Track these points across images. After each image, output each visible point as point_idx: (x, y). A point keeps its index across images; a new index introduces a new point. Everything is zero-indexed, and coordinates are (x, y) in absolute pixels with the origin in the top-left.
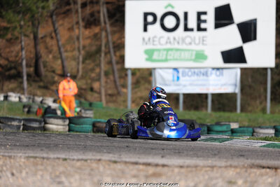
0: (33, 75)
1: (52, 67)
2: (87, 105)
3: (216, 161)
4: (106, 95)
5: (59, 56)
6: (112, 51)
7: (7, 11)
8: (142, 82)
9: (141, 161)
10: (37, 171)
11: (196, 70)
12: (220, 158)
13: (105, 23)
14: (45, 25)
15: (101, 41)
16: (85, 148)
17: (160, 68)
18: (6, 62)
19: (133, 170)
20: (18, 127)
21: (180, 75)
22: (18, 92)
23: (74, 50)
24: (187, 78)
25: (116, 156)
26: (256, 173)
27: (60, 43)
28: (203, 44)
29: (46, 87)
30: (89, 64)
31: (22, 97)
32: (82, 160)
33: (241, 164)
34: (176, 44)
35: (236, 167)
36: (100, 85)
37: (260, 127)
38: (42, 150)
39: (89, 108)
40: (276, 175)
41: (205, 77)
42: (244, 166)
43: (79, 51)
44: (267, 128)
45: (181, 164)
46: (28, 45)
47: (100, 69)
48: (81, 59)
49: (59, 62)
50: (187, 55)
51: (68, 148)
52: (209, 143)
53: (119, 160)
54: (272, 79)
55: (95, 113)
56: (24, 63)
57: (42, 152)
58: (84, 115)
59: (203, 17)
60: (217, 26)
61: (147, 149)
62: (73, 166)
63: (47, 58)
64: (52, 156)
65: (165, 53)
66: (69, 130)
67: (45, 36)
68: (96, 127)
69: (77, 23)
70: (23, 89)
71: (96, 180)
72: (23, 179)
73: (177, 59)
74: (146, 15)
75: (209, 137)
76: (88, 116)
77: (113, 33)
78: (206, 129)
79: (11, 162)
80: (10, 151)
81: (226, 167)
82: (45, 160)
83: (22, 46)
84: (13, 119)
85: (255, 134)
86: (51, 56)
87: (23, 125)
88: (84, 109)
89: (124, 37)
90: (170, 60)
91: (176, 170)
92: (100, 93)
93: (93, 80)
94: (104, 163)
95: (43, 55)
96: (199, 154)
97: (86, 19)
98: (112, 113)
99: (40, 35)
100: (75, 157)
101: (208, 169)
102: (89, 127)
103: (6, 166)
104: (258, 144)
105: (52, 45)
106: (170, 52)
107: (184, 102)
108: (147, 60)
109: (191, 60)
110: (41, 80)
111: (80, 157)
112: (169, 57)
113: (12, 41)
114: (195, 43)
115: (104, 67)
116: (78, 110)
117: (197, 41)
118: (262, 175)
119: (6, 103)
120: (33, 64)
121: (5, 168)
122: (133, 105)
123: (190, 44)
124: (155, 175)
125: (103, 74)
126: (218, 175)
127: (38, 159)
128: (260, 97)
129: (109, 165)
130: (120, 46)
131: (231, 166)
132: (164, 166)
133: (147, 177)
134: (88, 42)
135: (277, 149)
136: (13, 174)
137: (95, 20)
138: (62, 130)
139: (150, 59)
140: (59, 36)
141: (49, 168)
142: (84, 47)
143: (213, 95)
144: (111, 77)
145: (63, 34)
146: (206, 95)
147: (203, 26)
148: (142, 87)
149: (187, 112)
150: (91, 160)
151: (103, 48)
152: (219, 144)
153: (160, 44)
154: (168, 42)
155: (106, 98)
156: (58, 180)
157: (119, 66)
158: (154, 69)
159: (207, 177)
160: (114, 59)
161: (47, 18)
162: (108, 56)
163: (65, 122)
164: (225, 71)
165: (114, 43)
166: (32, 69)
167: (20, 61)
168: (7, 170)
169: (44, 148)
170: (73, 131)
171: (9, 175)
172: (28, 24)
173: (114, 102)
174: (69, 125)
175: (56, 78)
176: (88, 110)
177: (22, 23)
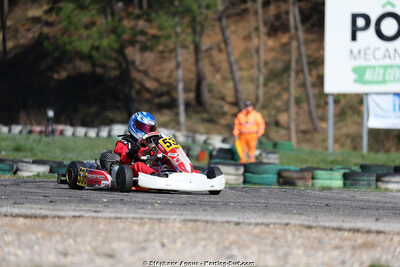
0: (194, 103)
1: (220, 92)
2: (269, 147)
4: (297, 132)
5: (230, 76)
6: (306, 68)
7: (157, 12)
8: (349, 112)
9: (346, 225)
10: (197, 240)
13: (296, 28)
14: (211, 33)
15: (290, 55)
16: (267, 208)
17: (377, 94)
19: (335, 238)
22: (173, 128)
23: (252, 67)
25: (310, 218)
27: (233, 58)
29: (211, 121)
30: (273, 88)
31: (178, 135)
32: (262, 224)
34: (398, 57)
36: (289, 117)
38: (205, 210)
39: (272, 150)
46: (187, 60)
47: (289, 94)
48: (261, 80)
49: (230, 85)
51: (243, 208)
53: (315, 224)
55: (280, 158)
56: (181, 86)
57: (204, 213)
58: (265, 161)
61: (354, 208)
62: (248, 233)
63: (213, 79)
64: (219, 218)
65: (382, 71)
66: (245, 182)
67: (211, 48)
68: (283, 177)
69: (257, 29)
70: (179, 123)
71: (281, 253)
72: (177, 252)
76: (271, 161)
77: (308, 42)
79: (160, 228)
80: (159, 211)
82: (210, 225)
83: (178, 62)
86: (218, 77)
88: (265, 151)
89: (323, 49)
90: (390, 81)
91: (397, 238)
92: (288, 129)
93: (279, 110)
94: (293, 229)
95: (207, 75)
97: (269, 23)
98: (305, 157)
99: (203, 47)
100: (253, 221)
102: (273, 178)
103: (153, 233)
105: (220, 61)
106: (389, 70)
108: (356, 81)
110: (205, 111)
111: (260, 220)
112: (387, 78)
113: (166, 55)
115: (294, 91)
120: (193, 87)
121: (151, 237)
122: (337, 146)
124: (365, 245)
127: (198, 223)
129: (300, 232)
130: (317, 62)
132: (379, 232)
133: (354, 248)
134: (272, 55)
137: (282, 24)
138: (233, 182)
139: (360, 80)
140: (230, 49)
141: (215, 236)
142: (266, 63)
144: (305, 106)
145: (237, 45)
148: (349, 120)
150: (275, 224)
151: (293, 65)
153: (375, 58)
154: (387, 55)
155: (297, 136)
156: (228, 253)
157: (316, 91)
158: (367, 94)
160: (309, 80)
161: (213, 23)
162: (301, 76)
163: (237, 170)
165: (309, 57)
166: (192, 95)
167: (174, 84)
168: (156, 238)
169: (208, 208)
170: (250, 183)
171: (157, 245)
172: (186, 30)
173: (310, 141)
174: (244, 175)
175: (226, 108)
176: (271, 153)
177: (179, 29)
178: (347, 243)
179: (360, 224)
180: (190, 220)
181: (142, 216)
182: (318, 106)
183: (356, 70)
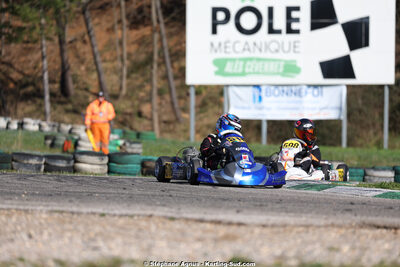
0: (59, 93)
1: (84, 83)
2: (133, 137)
3: (312, 217)
4: (160, 122)
5: (94, 67)
6: (168, 60)
7: (22, 4)
8: (211, 104)
9: (209, 217)
10: (64, 231)
11: (285, 88)
12: (317, 213)
13: (158, 21)
14: (75, 25)
15: (153, 46)
16: (132, 199)
17: (236, 86)
19: (196, 230)
20: (38, 167)
21: (263, 94)
22: (38, 118)
23: (116, 59)
24: (272, 98)
25: (173, 210)
26: (367, 235)
27: (96, 49)
28: (295, 52)
29: (75, 111)
30: (136, 79)
31: (44, 124)
32: (126, 215)
33: (347, 222)
34: (257, 50)
35: (340, 227)
36: (152, 108)
37: (374, 168)
38: (71, 201)
39: (136, 140)
40: (395, 238)
41: (297, 98)
42: (351, 226)
43: (122, 60)
44: (384, 169)
45: (264, 222)
46: (52, 51)
47: (152, 85)
48: (125, 72)
49: (95, 76)
50: (272, 67)
51: (107, 199)
52: (303, 191)
53: (178, 216)
54: (391, 100)
55: (144, 148)
56: (46, 76)
57: (70, 204)
58: (129, 150)
59: (294, 14)
60: (314, 26)
61: (216, 200)
62: (113, 225)
63: (77, 70)
64: (85, 209)
65: (242, 63)
66: (109, 172)
67: (75, 40)
68: (147, 167)
69: (120, 22)
70: (45, 113)
71: (145, 244)
72: (44, 243)
73: (258, 73)
74: (215, 11)
75: (302, 182)
76: (135, 151)
77: (170, 35)
79: (27, 219)
80: (26, 202)
81: (326, 226)
82: (75, 216)
83: (42, 53)
84: (32, 156)
85: (367, 177)
86: (83, 68)
87: (45, 164)
88: (129, 141)
89: (185, 42)
90: (250, 73)
91: (257, 231)
92: (151, 119)
93: (142, 101)
94: (157, 220)
95: (72, 65)
96: (290, 207)
97: (132, 16)
98: (168, 147)
99: (68, 39)
100: (117, 212)
101: (301, 229)
102: (137, 167)
103: (20, 225)
104: (371, 193)
105: (84, 53)
106: (248, 63)
107: (269, 132)
108: (217, 73)
109: (278, 73)
110: (70, 102)
111: (124, 212)
112: (247, 70)
115: (157, 83)
116: (121, 142)
117: (286, 48)
118: (375, 238)
119: (20, 131)
120: (58, 79)
121: (19, 228)
122: (199, 136)
123: (277, 51)
124: (228, 238)
126: (315, 238)
127: (65, 214)
128: (374, 125)
129: (164, 223)
130: (180, 54)
131: (333, 225)
132: (240, 224)
133: (216, 240)
134: (134, 48)
135: (397, 201)
136: (30, 236)
137: (144, 17)
138: (98, 171)
139: (221, 72)
140: (93, 39)
141: (81, 228)
142: (129, 55)
144: (167, 97)
145: (100, 37)
148: (210, 111)
149: (272, 146)
150: (139, 215)
151: (156, 57)
152: (316, 192)
153: (235, 51)
154: (246, 49)
155: (160, 127)
156: (93, 244)
157: (178, 82)
158: (228, 86)
159: (299, 241)
160: (171, 72)
161: (77, 15)
162: (163, 68)
163: (102, 159)
164: (325, 89)
165: (170, 50)
166: (57, 86)
167: (40, 74)
168: (23, 229)
169: (73, 199)
170: (114, 173)
171: (25, 237)
172: (51, 22)
173: (170, 131)
174: (108, 164)
176: (134, 143)
177: (43, 21)
178: (210, 235)
179: (221, 216)
180: (56, 211)
181: (10, 206)
182: (180, 97)
183: (217, 62)
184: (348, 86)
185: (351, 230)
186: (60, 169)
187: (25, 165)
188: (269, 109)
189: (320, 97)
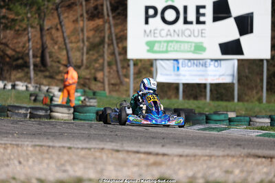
0: (40, 65)
1: (58, 58)
2: (91, 94)
3: (214, 150)
4: (109, 84)
5: (64, 47)
6: (115, 42)
7: (14, 4)
8: (144, 72)
9: (143, 150)
10: (43, 159)
11: (195, 61)
12: (217, 147)
13: (108, 15)
14: (51, 18)
15: (105, 33)
16: (89, 137)
17: (162, 60)
18: (13, 53)
19: (134, 159)
20: (25, 115)
21: (180, 65)
22: (25, 82)
23: (78, 41)
24: (187, 68)
25: (119, 145)
26: (252, 162)
27: (65, 35)
28: (202, 36)
29: (51, 77)
30: (93, 55)
31: (29, 85)
32: (86, 148)
33: (238, 153)
34: (176, 36)
35: (233, 156)
36: (104, 75)
37: (256, 117)
38: (48, 139)
39: (92, 96)
40: (271, 165)
41: (204, 68)
42: (240, 156)
43: (83, 42)
44: (263, 117)
45: (181, 154)
46: (35, 36)
47: (104, 60)
48: (85, 50)
49: (64, 52)
50: (186, 46)
51: (73, 137)
52: (207, 132)
53: (121, 149)
54: (268, 70)
55: (98, 102)
56: (31, 53)
57: (48, 141)
58: (88, 104)
59: (202, 11)
61: (148, 138)
62: (77, 155)
63: (52, 49)
64: (57, 144)
65: (165, 44)
66: (74, 119)
67: (51, 28)
69: (82, 16)
70: (30, 78)
71: (99, 168)
72: (29, 167)
73: (177, 51)
74: (147, 8)
75: (207, 126)
76: (92, 104)
77: (116, 25)
78: (205, 118)
79: (18, 151)
80: (17, 139)
81: (224, 156)
82: (51, 149)
83: (29, 37)
84: (21, 108)
85: (251, 123)
86: (56, 47)
87: (30, 113)
88: (87, 97)
89: (126, 30)
90: (171, 51)
91: (176, 159)
92: (103, 83)
93: (97, 70)
94: (107, 152)
95: (49, 46)
96: (198, 143)
97: (90, 12)
99: (46, 28)
100: (80, 146)
101: (206, 158)
102: (93, 116)
103: (13, 155)
104: (254, 134)
105: (57, 37)
106: (170, 44)
107: (184, 91)
108: (148, 51)
109: (190, 51)
110: (47, 70)
111: (84, 146)
112: (169, 49)
113: (20, 32)
114: (194, 36)
115: (107, 58)
116: (82, 98)
117: (196, 34)
118: (257, 165)
119: (13, 91)
120: (39, 55)
121: (12, 157)
123: (190, 36)
124: (156, 164)
125: (106, 64)
126: (216, 164)
127: (43, 148)
128: (256, 87)
129: (112, 154)
130: (123, 38)
131: (228, 155)
132: (164, 155)
133: (148, 166)
134: (91, 34)
135: (272, 139)
137: (99, 12)
138: (67, 118)
139: (151, 50)
140: (64, 28)
141: (55, 157)
142: (88, 38)
143: (212, 85)
144: (114, 68)
145: (68, 26)
146: (205, 85)
147: (202, 19)
149: (186, 101)
150: (94, 148)
151: (106, 40)
152: (217, 133)
153: (161, 36)
154: (169, 34)
155: (109, 87)
156: (63, 168)
157: (122, 57)
158: (156, 60)
159: (205, 166)
160: (117, 50)
161: (52, 11)
162: (111, 47)
163: (69, 110)
164: (222, 62)
165: (116, 35)
166: (38, 59)
167: (27, 52)
168: (15, 158)
169: (49, 137)
170: (77, 119)
171: (16, 163)
172: (34, 16)
173: (117, 91)
174: (73, 113)
175: (62, 68)
176: (91, 98)
177: (29, 15)
178: (143, 162)
179: (151, 149)
180: (38, 145)
181: (7, 142)
182: (123, 68)
183: (148, 44)
184: (239, 60)
185: (240, 159)
186: (40, 117)
187: (17, 114)
188: (184, 76)
189: (219, 68)
